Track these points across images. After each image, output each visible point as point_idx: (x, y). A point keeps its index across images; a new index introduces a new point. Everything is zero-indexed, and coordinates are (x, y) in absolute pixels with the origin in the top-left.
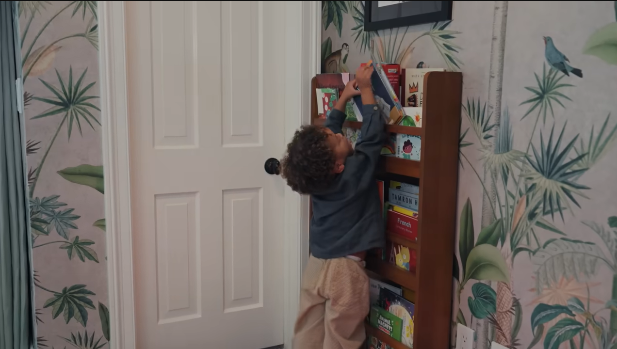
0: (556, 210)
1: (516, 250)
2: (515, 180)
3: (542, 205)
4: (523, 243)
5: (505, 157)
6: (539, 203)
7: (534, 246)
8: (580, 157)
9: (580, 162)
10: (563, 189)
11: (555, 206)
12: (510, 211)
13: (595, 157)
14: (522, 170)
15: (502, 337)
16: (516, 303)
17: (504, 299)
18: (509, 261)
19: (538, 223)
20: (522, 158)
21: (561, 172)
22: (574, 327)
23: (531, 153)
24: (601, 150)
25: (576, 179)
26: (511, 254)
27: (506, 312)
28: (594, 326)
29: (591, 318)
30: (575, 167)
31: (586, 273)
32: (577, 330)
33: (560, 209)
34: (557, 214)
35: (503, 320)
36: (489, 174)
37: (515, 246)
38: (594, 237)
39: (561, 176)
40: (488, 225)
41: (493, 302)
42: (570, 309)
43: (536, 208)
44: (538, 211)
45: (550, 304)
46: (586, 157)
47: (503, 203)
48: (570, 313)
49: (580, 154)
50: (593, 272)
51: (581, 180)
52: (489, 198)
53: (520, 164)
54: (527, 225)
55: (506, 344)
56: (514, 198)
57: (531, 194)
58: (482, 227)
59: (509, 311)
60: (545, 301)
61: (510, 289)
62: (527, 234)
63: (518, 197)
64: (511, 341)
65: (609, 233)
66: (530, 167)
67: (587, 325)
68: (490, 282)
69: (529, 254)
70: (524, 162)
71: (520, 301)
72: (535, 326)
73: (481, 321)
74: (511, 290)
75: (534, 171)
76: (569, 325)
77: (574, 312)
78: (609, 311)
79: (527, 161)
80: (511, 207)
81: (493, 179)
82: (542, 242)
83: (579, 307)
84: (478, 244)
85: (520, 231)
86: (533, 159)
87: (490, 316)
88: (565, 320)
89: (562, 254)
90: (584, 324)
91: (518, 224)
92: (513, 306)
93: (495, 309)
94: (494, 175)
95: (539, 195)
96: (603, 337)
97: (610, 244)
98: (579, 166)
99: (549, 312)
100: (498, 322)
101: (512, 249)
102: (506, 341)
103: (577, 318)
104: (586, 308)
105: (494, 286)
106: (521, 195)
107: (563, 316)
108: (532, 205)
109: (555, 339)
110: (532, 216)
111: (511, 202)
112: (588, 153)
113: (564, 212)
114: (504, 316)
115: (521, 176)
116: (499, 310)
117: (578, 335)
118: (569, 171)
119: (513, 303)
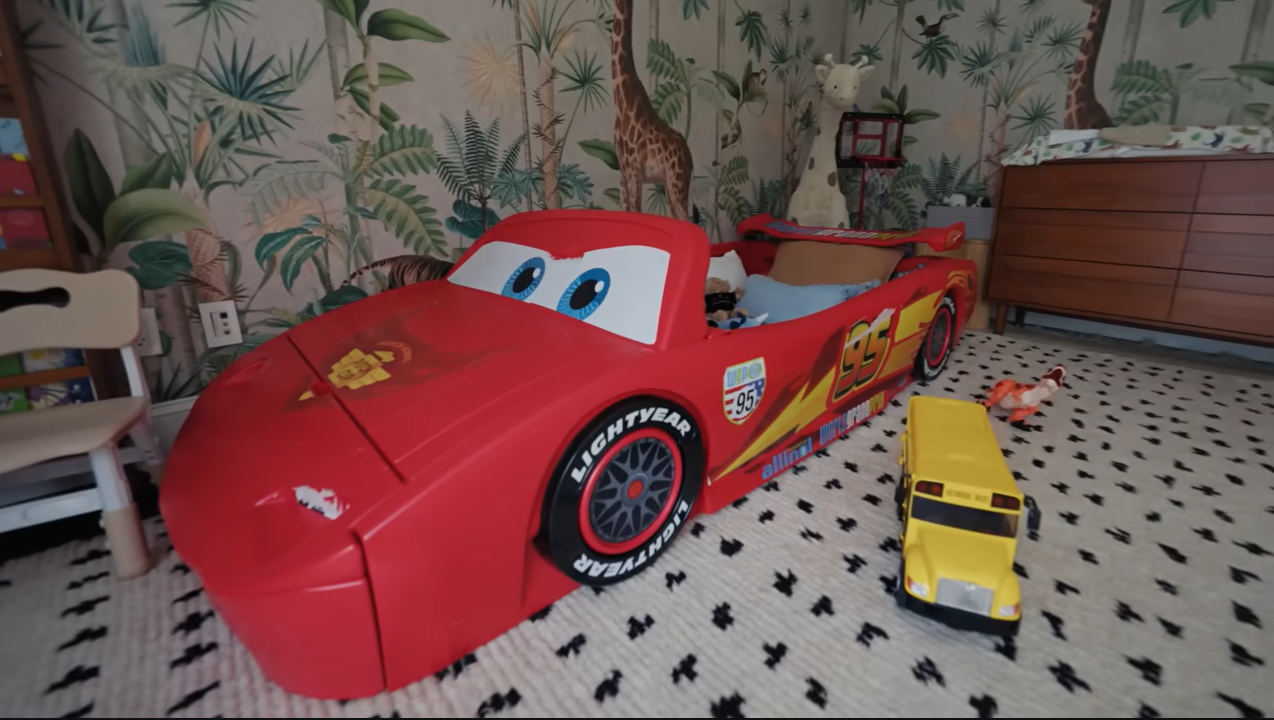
0: (262, 134)
1: (207, 186)
2: (182, 102)
3: (239, 130)
4: (220, 175)
5: (153, 72)
6: (234, 128)
7: (238, 176)
8: (282, 79)
9: (282, 83)
10: (266, 111)
11: (259, 129)
12: (184, 141)
13: (300, 80)
14: (192, 90)
15: (211, 293)
16: (227, 247)
17: (203, 249)
18: (199, 201)
19: (238, 151)
20: (190, 75)
21: (260, 93)
22: (313, 243)
23: (203, 68)
24: (306, 72)
25: (282, 100)
26: (201, 193)
27: (212, 262)
28: (334, 234)
29: (330, 229)
30: (277, 88)
31: (315, 189)
32: (319, 244)
33: (267, 132)
34: (264, 138)
35: (209, 273)
36: (121, 94)
37: (207, 182)
38: (318, 155)
39: (260, 97)
40: (140, 163)
41: (183, 259)
42: (305, 228)
43: (231, 133)
44: (234, 137)
45: (279, 230)
46: (289, 79)
47: (165, 129)
48: (306, 231)
49: (281, 75)
50: (323, 187)
51: (288, 101)
52: (132, 127)
53: (189, 83)
54: (220, 154)
55: (223, 297)
56: (186, 124)
57: (217, 119)
58: (128, 167)
59: (217, 259)
60: (270, 230)
61: (211, 234)
62: (224, 166)
63: (193, 122)
64: (229, 291)
65: (332, 150)
66: (207, 87)
67: (327, 236)
68: (170, 236)
69: (234, 187)
70: (194, 80)
71: (234, 243)
72: (264, 259)
73: (167, 291)
74: (214, 234)
75: (214, 91)
76: (307, 243)
77: (310, 230)
78: (347, 216)
79: (200, 79)
80: (184, 136)
81: (134, 102)
82: (251, 171)
83: (314, 223)
84: (125, 192)
85: (211, 162)
86: (210, 76)
87: (181, 278)
88: (301, 240)
89: (282, 178)
90: (324, 236)
91: (203, 157)
92: (222, 251)
93: (190, 266)
94: (135, 94)
95: (231, 120)
96: (346, 241)
97: (335, 159)
98: (283, 87)
99: (279, 240)
100: (200, 279)
101: (201, 186)
102: (221, 293)
103: (316, 234)
104: (323, 221)
105: (179, 238)
106: (199, 120)
107: (298, 237)
108: (222, 132)
109: (294, 263)
110: (225, 143)
111: (181, 129)
112: (291, 75)
113: (273, 135)
114: (210, 267)
115: (192, 97)
116: (198, 264)
117: (320, 249)
118: (269, 92)
119: (222, 247)
